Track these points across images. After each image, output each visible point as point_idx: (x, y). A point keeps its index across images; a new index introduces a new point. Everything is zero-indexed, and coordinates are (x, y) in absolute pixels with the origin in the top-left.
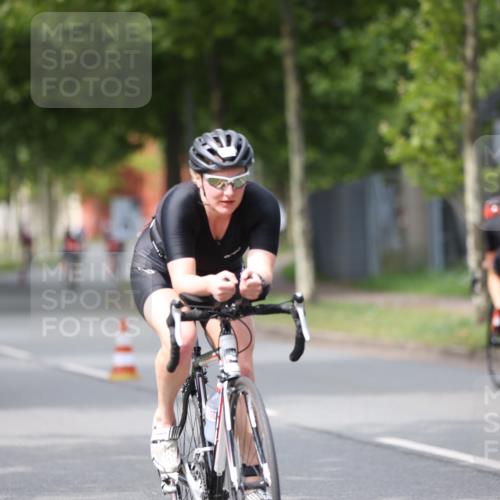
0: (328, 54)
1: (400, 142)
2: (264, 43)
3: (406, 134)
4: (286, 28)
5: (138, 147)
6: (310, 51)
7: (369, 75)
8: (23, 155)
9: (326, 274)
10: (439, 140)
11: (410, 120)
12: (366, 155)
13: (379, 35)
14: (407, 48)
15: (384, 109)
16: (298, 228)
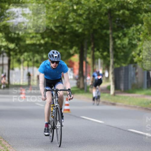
0: (120, 34)
1: (137, 56)
2: (105, 31)
3: (139, 55)
4: (110, 28)
5: (73, 55)
6: (115, 33)
7: (130, 40)
8: (45, 56)
9: (117, 88)
11: (140, 51)
12: (129, 59)
13: (133, 30)
14: (140, 34)
16: (111, 77)
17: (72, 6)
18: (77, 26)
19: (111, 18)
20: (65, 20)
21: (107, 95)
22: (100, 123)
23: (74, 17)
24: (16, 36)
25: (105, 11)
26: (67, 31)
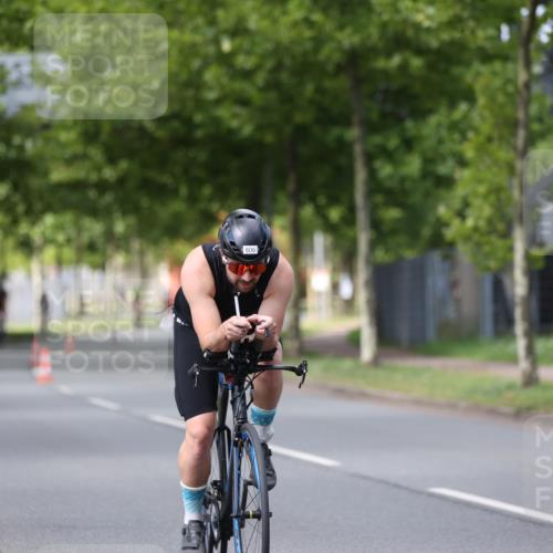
0: (393, 142)
1: (456, 222)
2: (335, 132)
3: (461, 215)
4: (356, 119)
6: (377, 139)
7: (428, 161)
8: (120, 227)
9: (386, 337)
10: (490, 222)
11: (466, 204)
12: (426, 232)
13: (439, 125)
14: (464, 138)
15: (443, 192)
16: (363, 298)
17: (216, 41)
18: (235, 116)
19: (358, 82)
20: (190, 93)
21: (347, 364)
22: (327, 468)
23: (225, 80)
24: (13, 154)
25: (337, 57)
26: (199, 134)
